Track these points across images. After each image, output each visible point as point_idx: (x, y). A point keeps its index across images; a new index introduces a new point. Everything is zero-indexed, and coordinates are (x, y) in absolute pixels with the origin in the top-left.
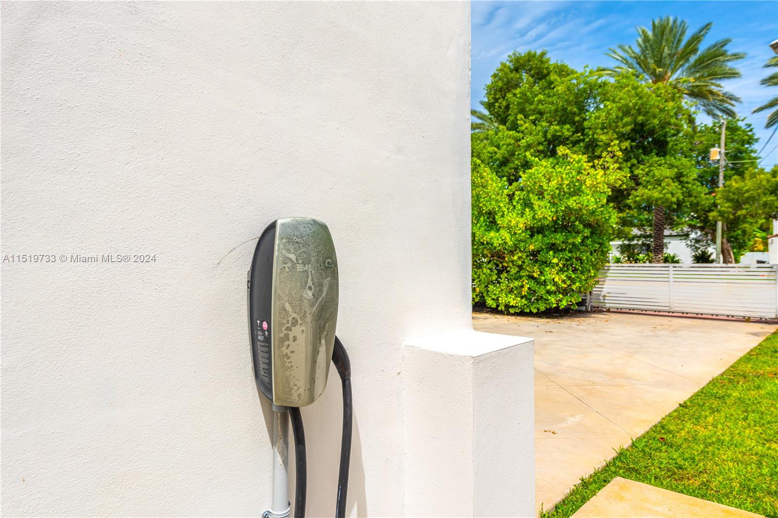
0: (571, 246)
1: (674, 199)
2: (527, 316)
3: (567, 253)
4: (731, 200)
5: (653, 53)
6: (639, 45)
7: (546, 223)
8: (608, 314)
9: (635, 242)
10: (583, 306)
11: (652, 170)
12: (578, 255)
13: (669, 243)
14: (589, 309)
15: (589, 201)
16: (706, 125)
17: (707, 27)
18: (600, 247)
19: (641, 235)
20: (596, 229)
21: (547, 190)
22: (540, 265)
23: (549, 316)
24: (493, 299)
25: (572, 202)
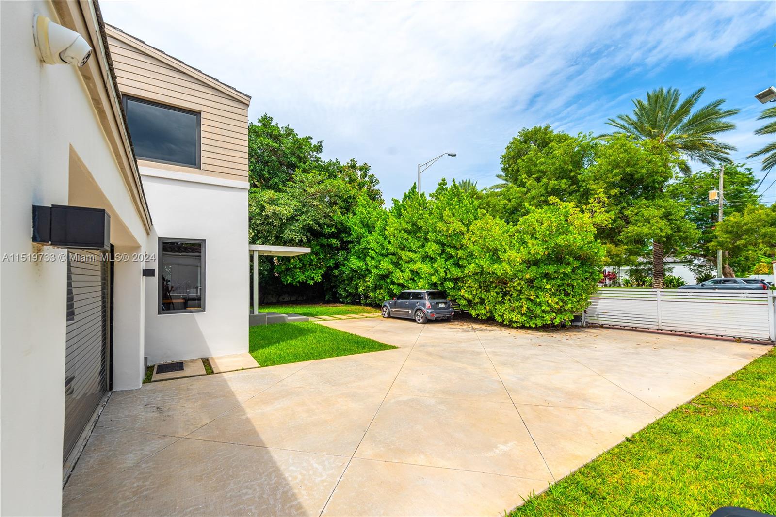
0: (562, 275)
1: (663, 234)
2: (527, 329)
3: (559, 280)
4: (731, 232)
5: (648, 119)
6: (636, 114)
7: (539, 257)
8: (601, 329)
9: (642, 267)
10: (579, 322)
11: (641, 211)
12: (570, 282)
13: (673, 268)
14: (585, 325)
15: (575, 239)
16: (705, 172)
17: (700, 91)
18: (590, 276)
19: (647, 262)
20: (586, 261)
21: (539, 232)
22: (536, 290)
23: (547, 330)
24: (499, 315)
25: (560, 240)
